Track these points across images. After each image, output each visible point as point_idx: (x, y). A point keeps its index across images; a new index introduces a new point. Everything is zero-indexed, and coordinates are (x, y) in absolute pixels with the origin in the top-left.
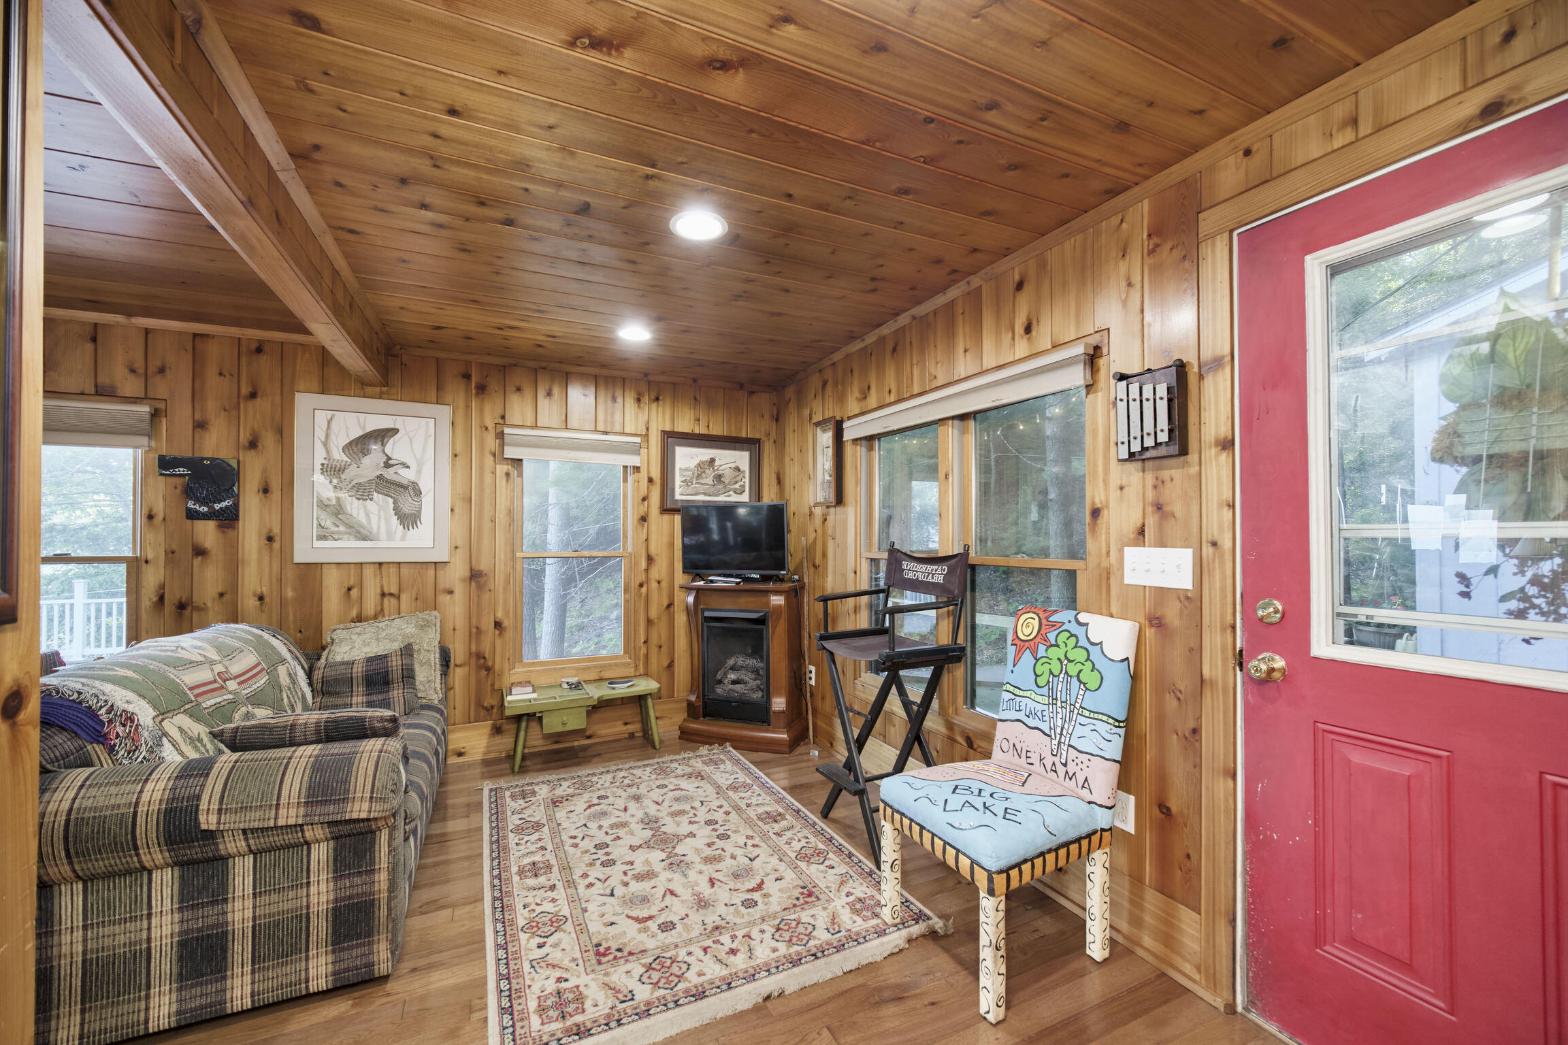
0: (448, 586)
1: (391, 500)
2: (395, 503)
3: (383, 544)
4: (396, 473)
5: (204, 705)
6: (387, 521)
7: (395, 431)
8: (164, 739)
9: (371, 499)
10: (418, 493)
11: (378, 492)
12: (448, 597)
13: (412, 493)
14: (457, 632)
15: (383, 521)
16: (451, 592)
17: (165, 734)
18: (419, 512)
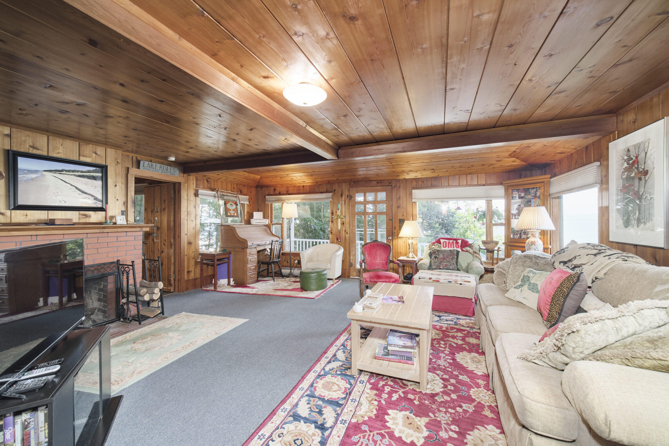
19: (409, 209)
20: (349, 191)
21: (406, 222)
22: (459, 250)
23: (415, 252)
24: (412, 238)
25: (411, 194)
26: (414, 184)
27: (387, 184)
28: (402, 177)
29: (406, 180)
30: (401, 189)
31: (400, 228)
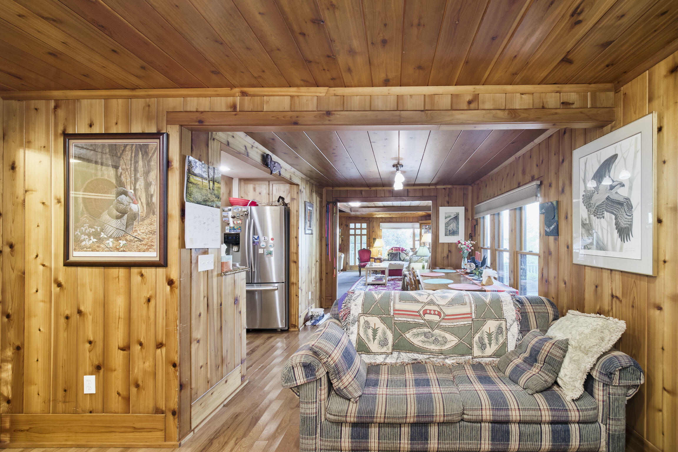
0: (657, 301)
1: (614, 217)
2: (616, 219)
3: (610, 253)
4: (616, 193)
5: (396, 319)
6: (612, 235)
7: (615, 156)
8: (357, 322)
9: (603, 217)
10: (630, 207)
11: (607, 211)
12: (657, 312)
13: (626, 208)
14: (665, 352)
15: (609, 234)
16: (660, 308)
17: (359, 321)
18: (631, 225)
19: (378, 233)
20: (346, 222)
21: (377, 239)
22: (401, 252)
23: (381, 255)
24: (380, 247)
25: (379, 225)
26: (381, 220)
27: (367, 219)
28: (375, 216)
29: (377, 218)
30: (375, 222)
31: (374, 243)
